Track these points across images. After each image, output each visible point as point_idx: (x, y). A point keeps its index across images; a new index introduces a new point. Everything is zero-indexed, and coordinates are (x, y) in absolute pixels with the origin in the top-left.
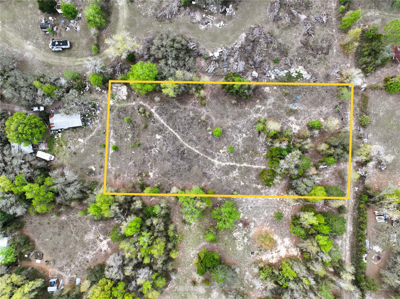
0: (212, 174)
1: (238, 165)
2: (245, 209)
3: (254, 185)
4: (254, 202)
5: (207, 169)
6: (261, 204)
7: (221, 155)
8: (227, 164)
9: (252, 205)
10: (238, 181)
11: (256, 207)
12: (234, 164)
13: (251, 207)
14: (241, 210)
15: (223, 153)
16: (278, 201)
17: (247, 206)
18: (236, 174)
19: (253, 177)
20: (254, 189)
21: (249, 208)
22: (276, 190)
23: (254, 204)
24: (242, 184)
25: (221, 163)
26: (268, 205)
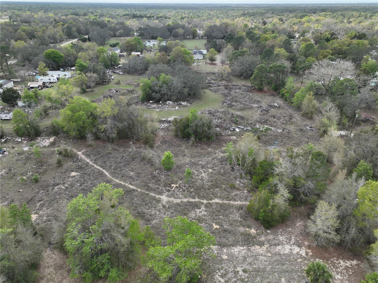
0: (156, 214)
1: (205, 202)
2: (230, 275)
3: (242, 229)
4: (249, 260)
5: (147, 207)
6: (267, 263)
7: (174, 191)
8: (185, 200)
9: (246, 266)
10: (206, 223)
11: (257, 271)
12: (197, 200)
13: (245, 271)
14: (222, 276)
15: (177, 187)
16: (305, 258)
17: (235, 267)
18: (202, 213)
19: (236, 216)
20: (242, 234)
21: (241, 273)
22: (291, 237)
23: (250, 264)
24: (215, 226)
25: (174, 200)
26: (283, 265)
